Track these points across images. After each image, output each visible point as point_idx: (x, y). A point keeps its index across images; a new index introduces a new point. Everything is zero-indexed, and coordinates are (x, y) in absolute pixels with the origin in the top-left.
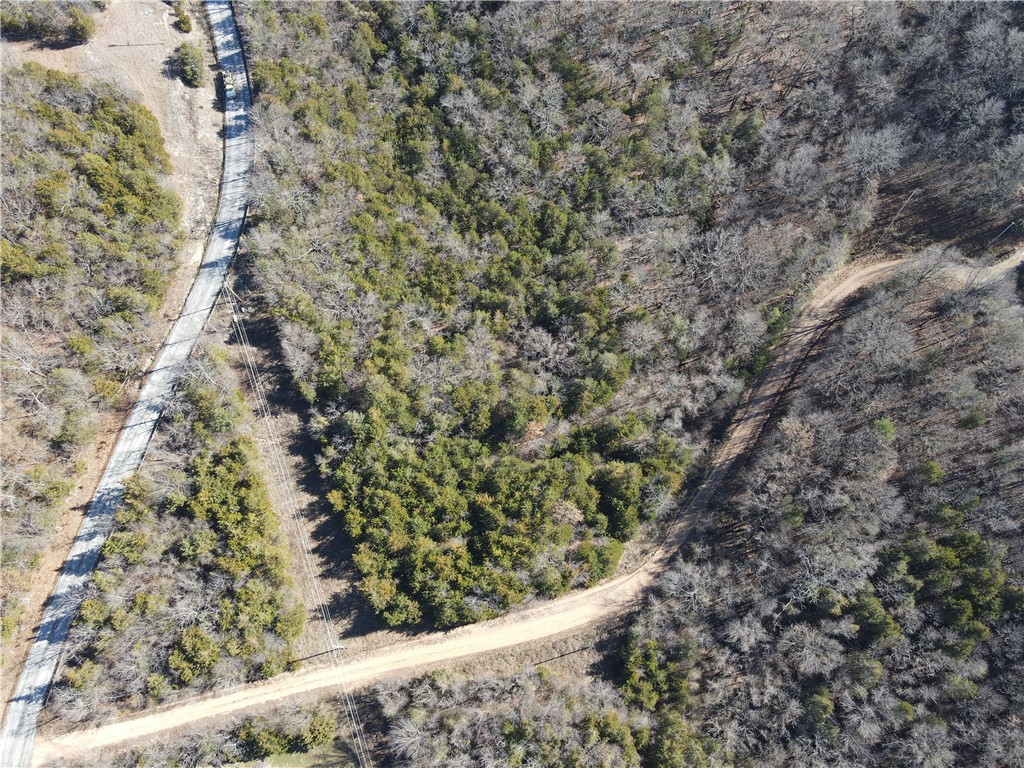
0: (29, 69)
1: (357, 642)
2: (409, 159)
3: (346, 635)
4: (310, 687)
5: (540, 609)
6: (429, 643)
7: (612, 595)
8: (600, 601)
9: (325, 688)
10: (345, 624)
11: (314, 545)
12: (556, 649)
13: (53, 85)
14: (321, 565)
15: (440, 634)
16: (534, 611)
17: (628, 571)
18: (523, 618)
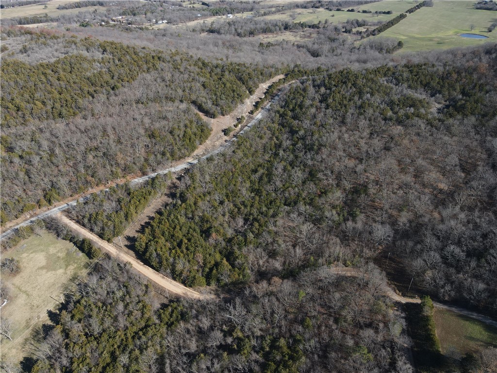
0: (196, 114)
1: (126, 249)
2: (255, 171)
3: (126, 246)
4: (107, 248)
5: (169, 279)
6: (138, 263)
7: (189, 293)
8: (184, 292)
9: (109, 251)
10: (129, 244)
11: (143, 224)
12: (161, 291)
13: (199, 119)
14: (140, 229)
15: (142, 264)
16: (168, 279)
17: (201, 292)
18: (163, 277)
